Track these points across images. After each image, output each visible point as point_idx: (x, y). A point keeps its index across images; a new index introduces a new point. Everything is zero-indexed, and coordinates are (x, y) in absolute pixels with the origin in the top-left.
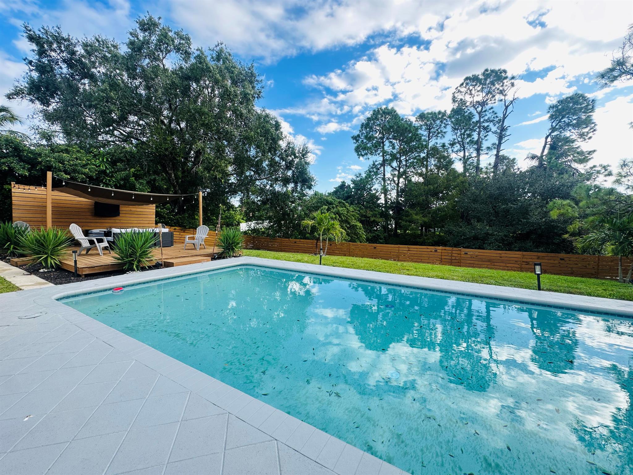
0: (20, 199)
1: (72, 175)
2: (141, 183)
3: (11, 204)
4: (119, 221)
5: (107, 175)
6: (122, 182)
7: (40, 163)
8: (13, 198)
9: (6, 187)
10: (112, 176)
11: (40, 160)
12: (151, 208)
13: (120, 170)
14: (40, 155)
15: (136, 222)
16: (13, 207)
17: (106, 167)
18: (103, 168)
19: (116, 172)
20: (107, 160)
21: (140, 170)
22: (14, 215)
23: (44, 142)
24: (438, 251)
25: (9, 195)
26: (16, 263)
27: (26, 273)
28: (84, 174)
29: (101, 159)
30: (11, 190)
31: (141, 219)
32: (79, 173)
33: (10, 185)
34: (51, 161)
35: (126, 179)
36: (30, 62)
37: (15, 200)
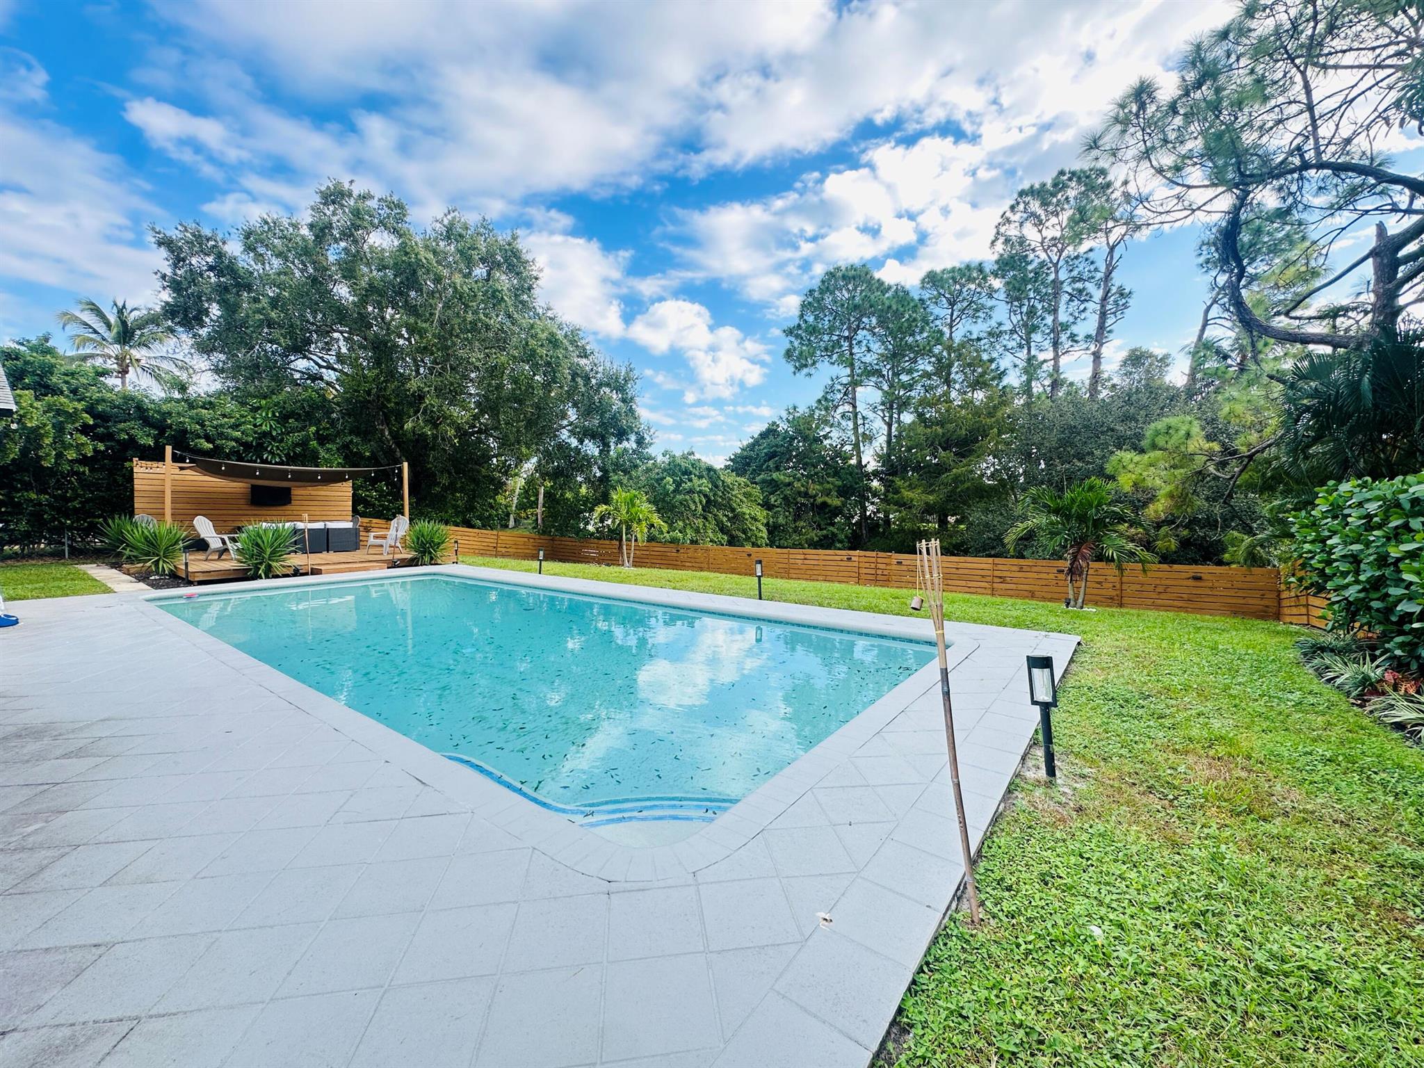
0: (145, 482)
1: (218, 442)
2: (328, 449)
3: (132, 491)
4: (290, 512)
5: (274, 439)
6: (298, 450)
7: (170, 427)
8: (136, 482)
9: (127, 464)
10: (282, 441)
11: (169, 421)
12: (344, 489)
13: (293, 430)
14: (170, 413)
15: (318, 513)
16: (136, 494)
17: (271, 426)
18: (266, 428)
19: (288, 433)
20: (274, 415)
21: (328, 429)
22: (136, 505)
23: (177, 395)
24: (853, 558)
25: (130, 477)
26: (128, 570)
27: (134, 580)
28: (236, 440)
29: (264, 414)
30: (132, 469)
31: (327, 508)
32: (226, 439)
33: (132, 461)
34: (185, 423)
35: (304, 443)
36: (164, 277)
37: (138, 484)
